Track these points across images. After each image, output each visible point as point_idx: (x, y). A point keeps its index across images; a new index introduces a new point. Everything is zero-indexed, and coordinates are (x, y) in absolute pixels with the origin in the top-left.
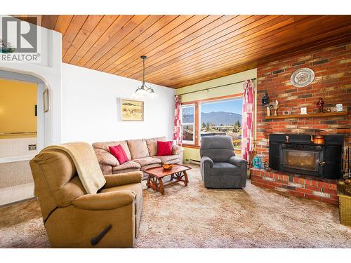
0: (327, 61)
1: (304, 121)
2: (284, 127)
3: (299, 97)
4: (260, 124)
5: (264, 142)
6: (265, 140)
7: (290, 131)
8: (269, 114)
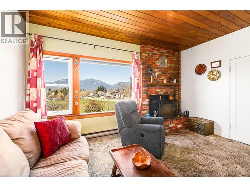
0: (170, 57)
1: (164, 87)
2: (156, 91)
3: (162, 73)
4: (144, 89)
5: (147, 101)
6: (147, 100)
7: (158, 93)
8: (152, 81)
